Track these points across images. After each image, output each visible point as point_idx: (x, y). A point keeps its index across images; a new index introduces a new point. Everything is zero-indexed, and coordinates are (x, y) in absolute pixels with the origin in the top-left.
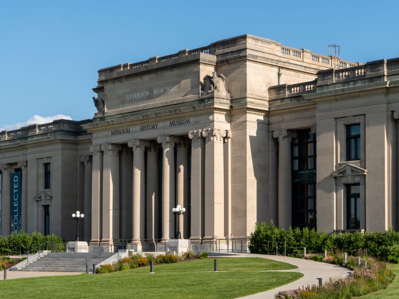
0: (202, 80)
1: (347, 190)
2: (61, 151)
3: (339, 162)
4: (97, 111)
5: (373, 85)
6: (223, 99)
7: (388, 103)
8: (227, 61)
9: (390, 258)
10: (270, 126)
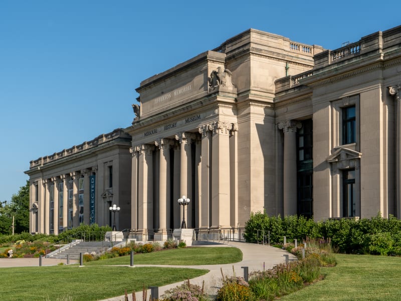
0: (209, 76)
1: (343, 176)
2: (118, 155)
3: (334, 147)
4: (135, 117)
5: (367, 61)
6: (229, 93)
7: (384, 79)
8: (234, 56)
9: (372, 248)
10: (276, 118)
